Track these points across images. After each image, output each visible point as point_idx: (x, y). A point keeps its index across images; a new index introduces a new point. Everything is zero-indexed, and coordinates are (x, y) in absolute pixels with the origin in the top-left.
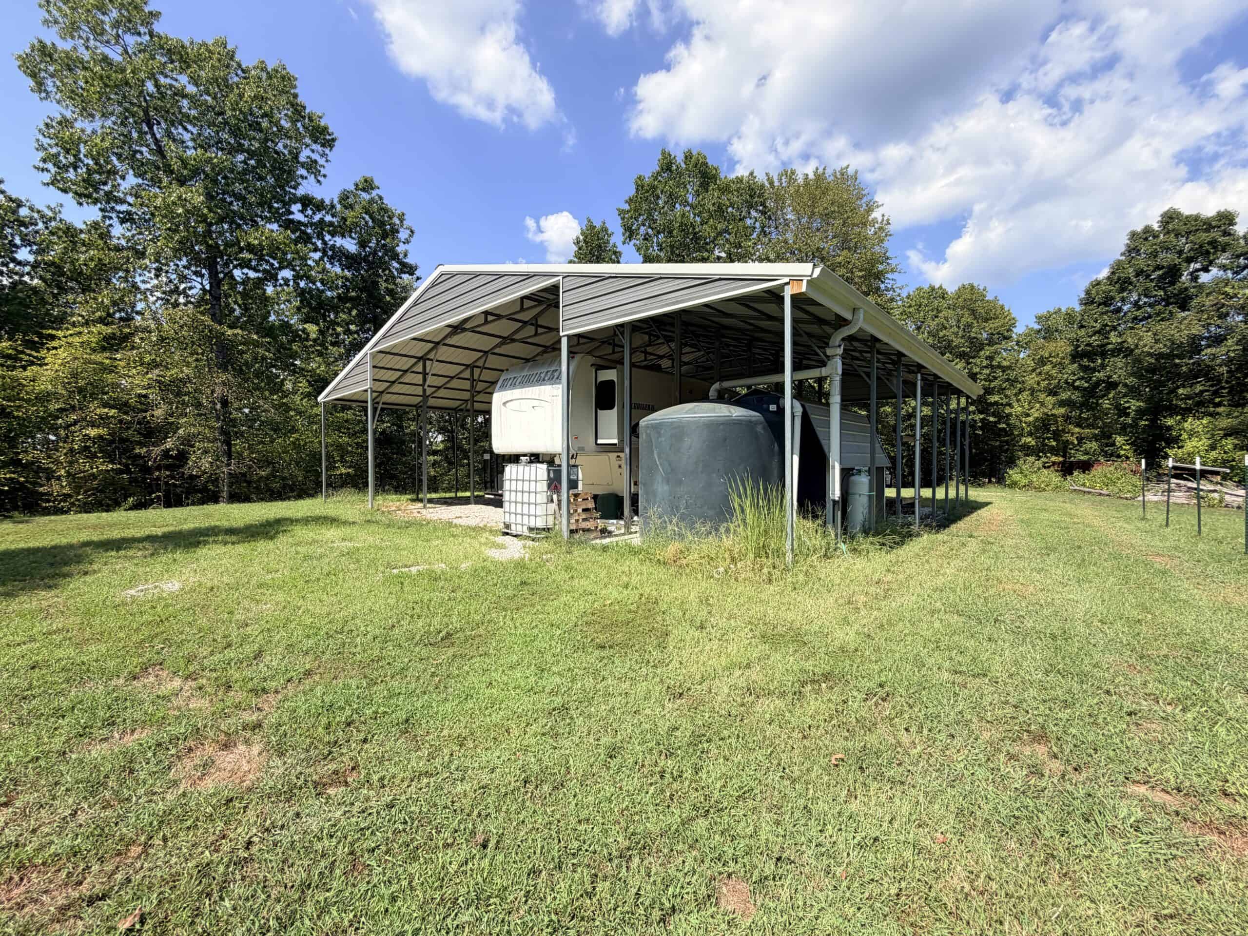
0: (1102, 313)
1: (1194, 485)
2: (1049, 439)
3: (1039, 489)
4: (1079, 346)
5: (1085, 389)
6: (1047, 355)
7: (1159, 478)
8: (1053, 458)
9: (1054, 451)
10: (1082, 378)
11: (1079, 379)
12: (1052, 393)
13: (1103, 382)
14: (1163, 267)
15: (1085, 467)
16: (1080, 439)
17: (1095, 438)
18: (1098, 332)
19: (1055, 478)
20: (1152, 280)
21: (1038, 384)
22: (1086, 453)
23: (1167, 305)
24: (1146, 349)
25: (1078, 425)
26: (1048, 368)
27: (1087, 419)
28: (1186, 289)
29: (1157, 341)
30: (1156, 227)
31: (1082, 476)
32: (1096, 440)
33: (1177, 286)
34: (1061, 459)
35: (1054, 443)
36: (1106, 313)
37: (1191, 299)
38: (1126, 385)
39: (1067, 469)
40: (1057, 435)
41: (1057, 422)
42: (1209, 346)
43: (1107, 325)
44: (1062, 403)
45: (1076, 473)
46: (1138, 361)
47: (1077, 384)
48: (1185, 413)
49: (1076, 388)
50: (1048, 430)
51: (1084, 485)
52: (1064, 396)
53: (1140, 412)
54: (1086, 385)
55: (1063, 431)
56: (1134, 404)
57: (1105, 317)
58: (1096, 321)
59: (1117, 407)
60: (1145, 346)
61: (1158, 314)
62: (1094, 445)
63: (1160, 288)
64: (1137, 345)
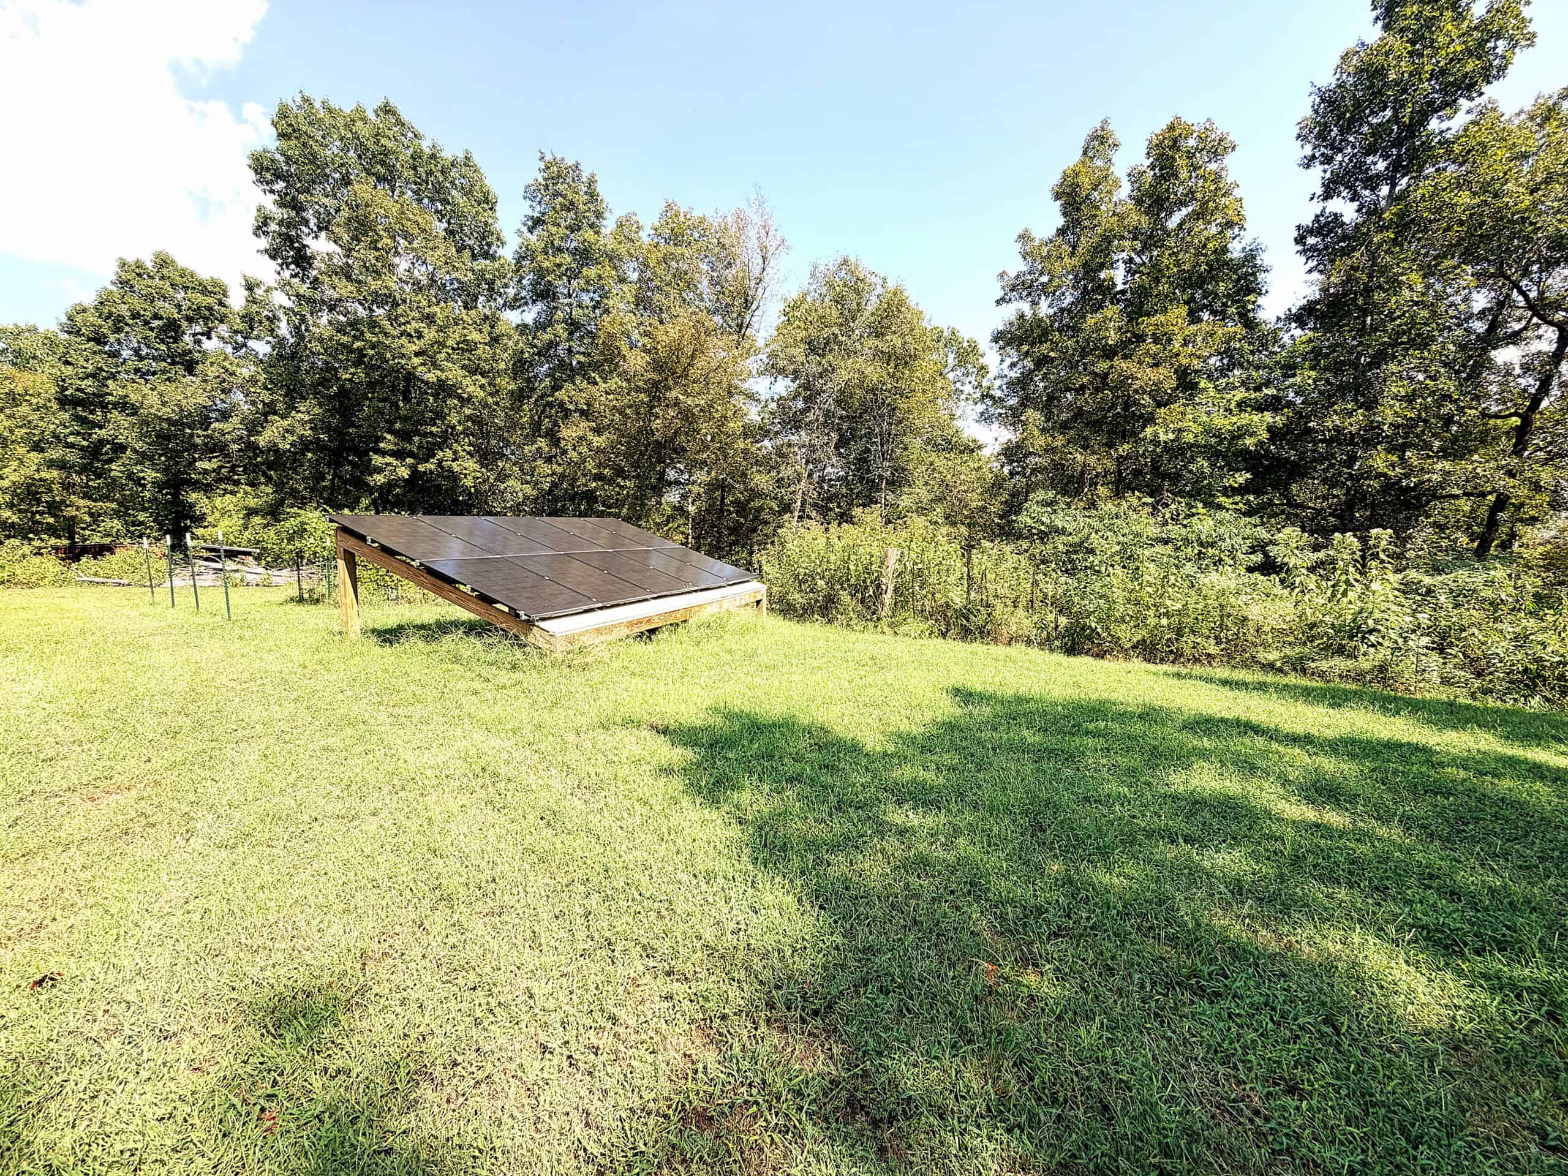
0: (95, 353)
1: (219, 566)
2: (41, 513)
3: (29, 585)
4: (67, 389)
5: (82, 449)
6: (20, 390)
7: (187, 561)
8: (53, 541)
9: (53, 531)
10: (78, 433)
11: (72, 433)
12: (37, 447)
13: (108, 442)
14: (161, 318)
15: (99, 551)
16: (95, 516)
17: (117, 514)
18: (93, 376)
19: (51, 565)
20: (152, 329)
21: (11, 432)
22: (107, 535)
23: (173, 363)
24: (152, 411)
25: (86, 496)
26: (24, 409)
27: (98, 488)
28: (190, 352)
29: (164, 404)
30: (149, 265)
31: (93, 562)
32: (119, 518)
33: (181, 344)
34: (66, 542)
35: (51, 520)
36: (101, 352)
37: (197, 363)
38: (135, 451)
39: (73, 554)
40: (54, 508)
41: (50, 490)
42: (217, 420)
43: (101, 369)
44: (51, 464)
45: (84, 559)
46: (144, 423)
47: (71, 439)
48: (207, 489)
49: (72, 446)
50: (39, 502)
51: (96, 574)
52: (55, 454)
53: (159, 486)
54: (85, 443)
55: (63, 502)
56: (150, 475)
57: (98, 358)
58: (87, 361)
59: (130, 476)
60: (152, 407)
61: (164, 372)
62: (117, 524)
63: (162, 341)
64: (142, 403)
